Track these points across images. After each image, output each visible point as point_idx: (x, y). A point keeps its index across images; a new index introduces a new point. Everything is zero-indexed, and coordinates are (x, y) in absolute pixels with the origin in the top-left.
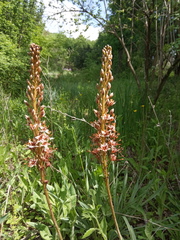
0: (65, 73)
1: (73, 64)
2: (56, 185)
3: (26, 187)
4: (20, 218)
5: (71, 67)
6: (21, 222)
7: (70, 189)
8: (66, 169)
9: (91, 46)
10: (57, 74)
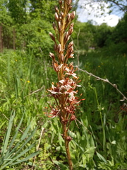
0: (90, 51)
1: (96, 45)
2: (78, 134)
3: (55, 131)
4: (48, 155)
5: (95, 47)
6: (49, 157)
7: (90, 140)
8: (86, 121)
9: (111, 31)
10: (84, 51)
